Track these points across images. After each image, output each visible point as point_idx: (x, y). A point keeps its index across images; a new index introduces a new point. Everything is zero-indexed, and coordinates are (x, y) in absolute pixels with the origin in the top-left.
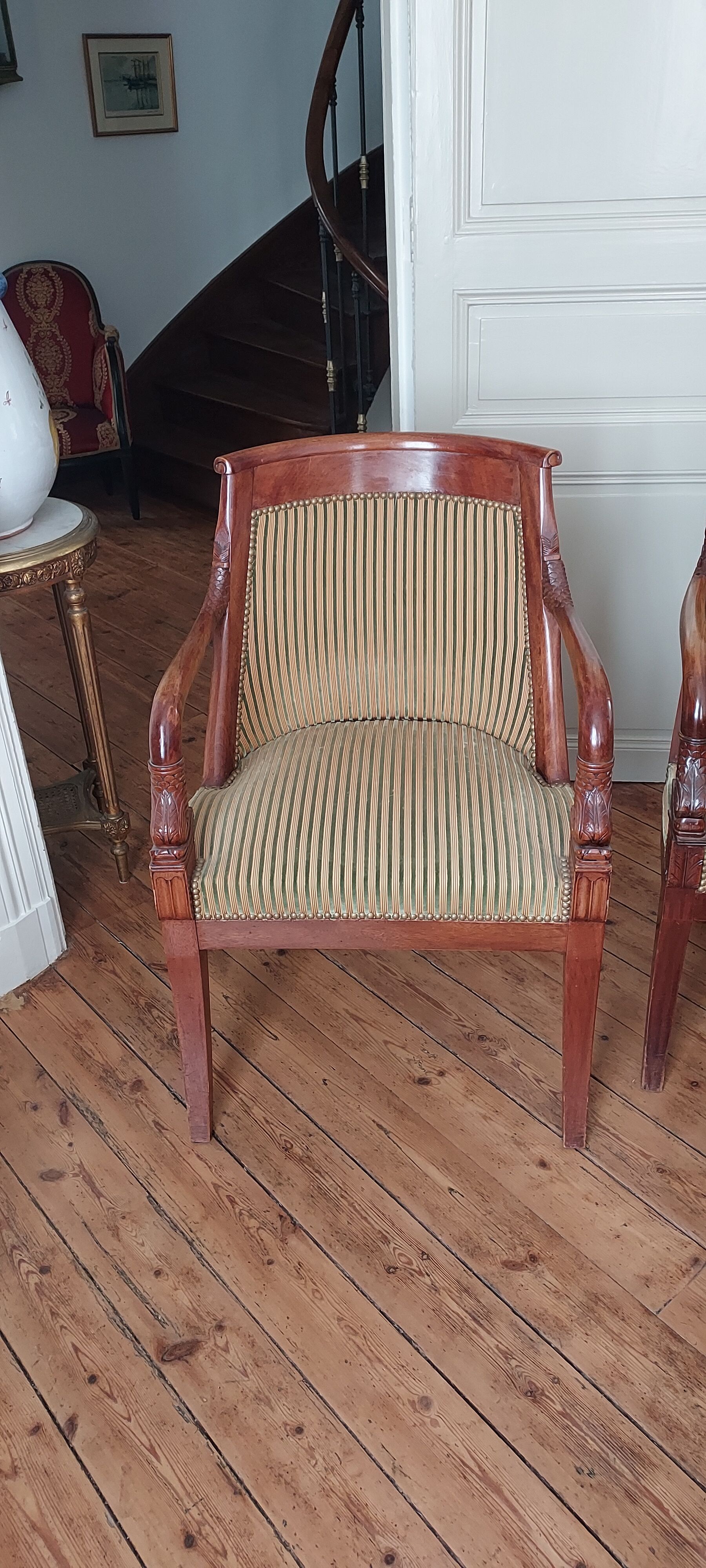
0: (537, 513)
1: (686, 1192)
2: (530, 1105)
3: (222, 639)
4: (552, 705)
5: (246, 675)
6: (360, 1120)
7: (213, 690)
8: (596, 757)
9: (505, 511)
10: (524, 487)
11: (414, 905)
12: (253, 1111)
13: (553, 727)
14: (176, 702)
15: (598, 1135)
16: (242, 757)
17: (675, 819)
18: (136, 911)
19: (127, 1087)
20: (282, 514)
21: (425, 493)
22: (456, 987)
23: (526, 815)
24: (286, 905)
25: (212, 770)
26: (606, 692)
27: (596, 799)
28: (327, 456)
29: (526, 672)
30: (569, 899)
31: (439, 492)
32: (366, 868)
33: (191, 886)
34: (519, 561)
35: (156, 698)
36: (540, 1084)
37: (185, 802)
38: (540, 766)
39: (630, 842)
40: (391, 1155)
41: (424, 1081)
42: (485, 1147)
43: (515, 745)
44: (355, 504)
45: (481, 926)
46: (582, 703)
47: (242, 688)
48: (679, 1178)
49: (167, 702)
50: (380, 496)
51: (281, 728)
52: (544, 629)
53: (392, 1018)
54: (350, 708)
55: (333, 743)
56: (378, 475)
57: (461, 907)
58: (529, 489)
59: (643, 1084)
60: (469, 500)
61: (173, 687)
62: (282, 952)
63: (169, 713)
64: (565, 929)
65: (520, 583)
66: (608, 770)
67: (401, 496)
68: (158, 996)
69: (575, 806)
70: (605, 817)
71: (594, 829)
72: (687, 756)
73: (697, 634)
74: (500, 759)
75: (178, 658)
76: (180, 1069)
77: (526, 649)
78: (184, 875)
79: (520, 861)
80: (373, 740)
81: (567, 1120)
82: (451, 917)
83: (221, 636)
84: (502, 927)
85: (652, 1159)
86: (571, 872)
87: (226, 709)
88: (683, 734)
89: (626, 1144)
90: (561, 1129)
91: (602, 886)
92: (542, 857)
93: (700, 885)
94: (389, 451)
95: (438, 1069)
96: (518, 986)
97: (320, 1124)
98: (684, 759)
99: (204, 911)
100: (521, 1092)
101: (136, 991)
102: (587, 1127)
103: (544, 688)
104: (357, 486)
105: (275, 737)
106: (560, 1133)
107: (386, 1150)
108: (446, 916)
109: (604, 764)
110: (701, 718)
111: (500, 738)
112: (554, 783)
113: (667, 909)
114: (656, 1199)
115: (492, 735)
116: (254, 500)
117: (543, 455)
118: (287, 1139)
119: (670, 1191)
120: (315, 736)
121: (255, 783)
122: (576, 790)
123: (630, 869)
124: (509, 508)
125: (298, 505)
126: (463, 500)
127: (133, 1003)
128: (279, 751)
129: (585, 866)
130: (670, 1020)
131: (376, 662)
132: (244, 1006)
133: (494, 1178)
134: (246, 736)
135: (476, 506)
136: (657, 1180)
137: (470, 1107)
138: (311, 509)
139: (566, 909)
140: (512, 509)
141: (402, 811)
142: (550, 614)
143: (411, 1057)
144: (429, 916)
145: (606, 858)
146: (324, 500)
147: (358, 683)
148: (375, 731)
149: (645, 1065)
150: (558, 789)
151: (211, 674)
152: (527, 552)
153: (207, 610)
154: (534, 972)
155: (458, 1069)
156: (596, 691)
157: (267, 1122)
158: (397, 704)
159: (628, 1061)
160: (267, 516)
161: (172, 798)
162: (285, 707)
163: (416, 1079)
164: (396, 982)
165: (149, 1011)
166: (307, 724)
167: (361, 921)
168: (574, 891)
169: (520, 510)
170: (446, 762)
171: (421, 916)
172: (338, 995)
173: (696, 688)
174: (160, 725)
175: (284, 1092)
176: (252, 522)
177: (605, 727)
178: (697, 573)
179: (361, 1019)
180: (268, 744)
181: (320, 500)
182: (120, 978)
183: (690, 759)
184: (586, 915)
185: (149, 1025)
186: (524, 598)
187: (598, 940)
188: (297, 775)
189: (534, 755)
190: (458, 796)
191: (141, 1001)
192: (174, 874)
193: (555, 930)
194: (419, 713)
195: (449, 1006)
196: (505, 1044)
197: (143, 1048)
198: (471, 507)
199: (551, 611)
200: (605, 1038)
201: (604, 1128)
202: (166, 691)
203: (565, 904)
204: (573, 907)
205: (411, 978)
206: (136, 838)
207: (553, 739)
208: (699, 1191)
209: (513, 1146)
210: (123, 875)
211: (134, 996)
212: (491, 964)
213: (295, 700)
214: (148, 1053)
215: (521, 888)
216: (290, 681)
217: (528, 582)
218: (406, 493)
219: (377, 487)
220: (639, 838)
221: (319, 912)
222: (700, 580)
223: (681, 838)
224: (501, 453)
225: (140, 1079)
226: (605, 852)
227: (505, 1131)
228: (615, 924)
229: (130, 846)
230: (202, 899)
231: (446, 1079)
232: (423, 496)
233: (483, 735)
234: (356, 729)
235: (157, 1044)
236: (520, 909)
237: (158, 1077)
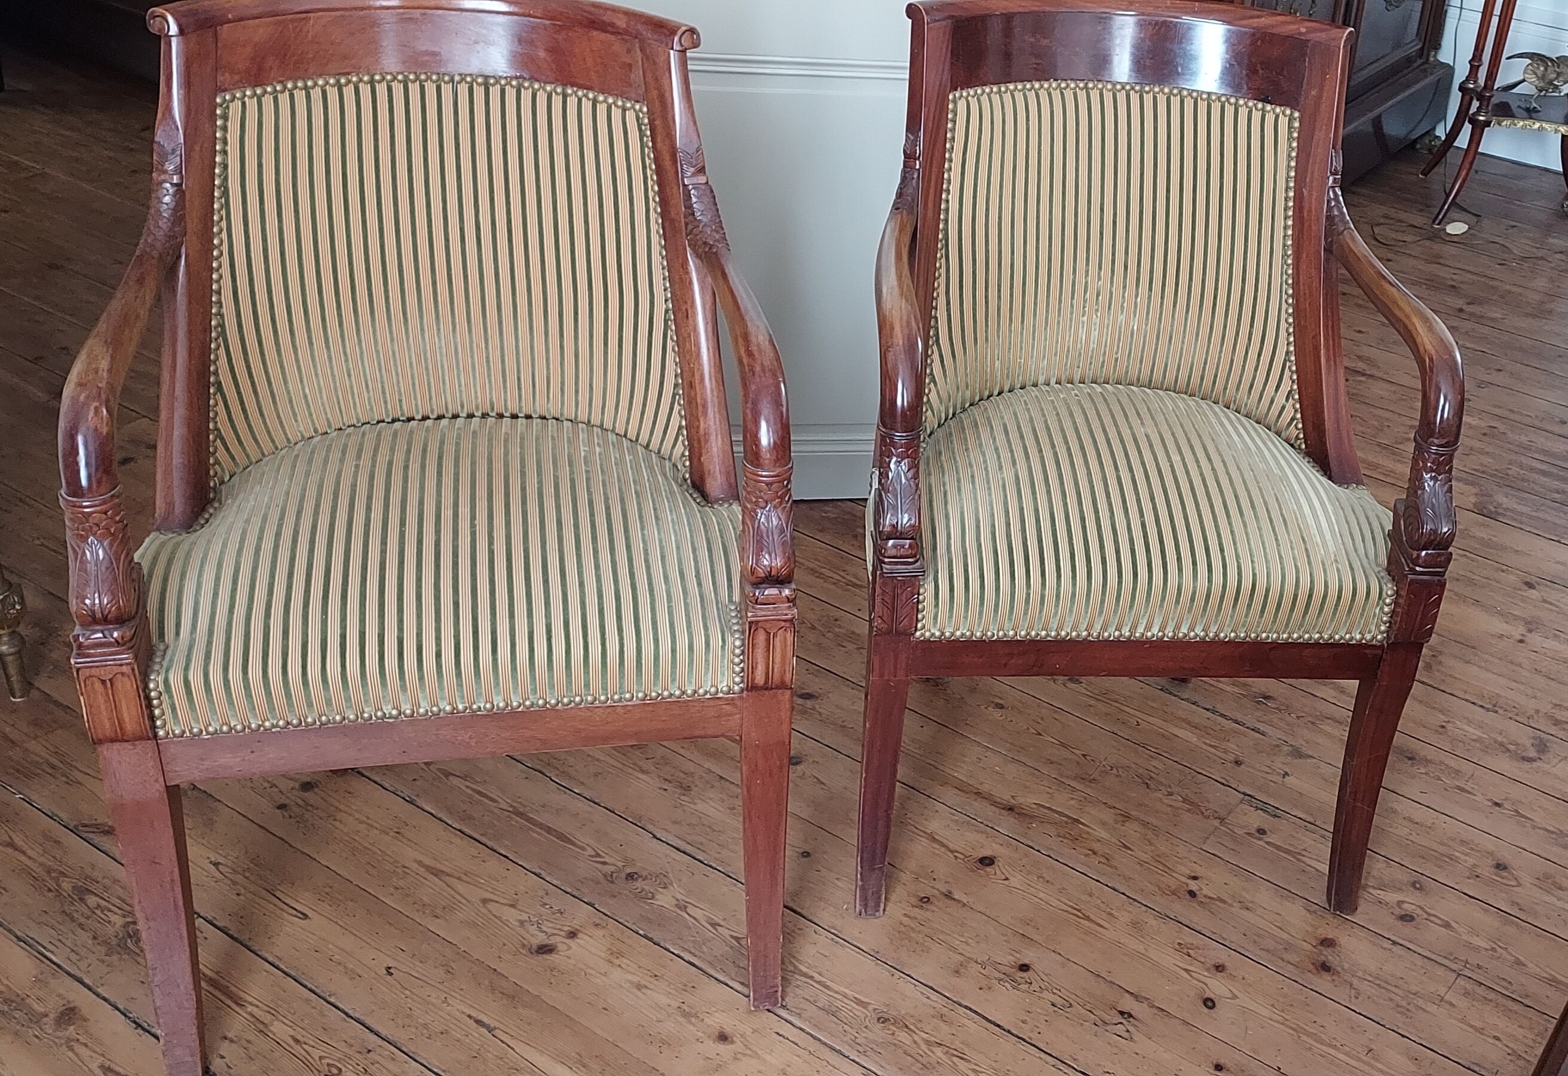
0: (670, 116)
1: (915, 1042)
2: (703, 960)
3: (176, 296)
4: (709, 391)
5: (222, 352)
6: (448, 1017)
7: (166, 376)
8: (767, 462)
9: (624, 110)
10: (649, 75)
11: (516, 688)
12: (272, 1028)
13: (712, 422)
14: (103, 396)
15: (798, 986)
16: (222, 482)
17: (879, 542)
18: (44, 743)
19: (49, 1021)
20: (268, 101)
21: (500, 77)
22: (590, 809)
23: (678, 548)
24: (310, 705)
25: (170, 505)
26: (777, 370)
27: (771, 519)
28: (338, 13)
29: (670, 344)
30: (742, 661)
31: (521, 77)
32: (438, 639)
33: (146, 687)
34: (650, 183)
35: (68, 391)
36: (716, 930)
37: (127, 554)
38: (696, 478)
39: (834, 584)
40: (499, 1061)
41: (545, 949)
42: (641, 1028)
43: (659, 451)
44: (390, 89)
45: (619, 709)
46: (745, 386)
47: (216, 373)
48: (907, 1027)
49: (87, 397)
50: (429, 78)
51: (286, 434)
52: (691, 283)
53: (494, 864)
54: (400, 401)
55: (375, 455)
56: (423, 46)
57: (587, 685)
58: (657, 79)
59: (858, 910)
60: (569, 91)
61: (97, 372)
62: (307, 786)
63: (91, 414)
64: (738, 703)
65: (653, 216)
66: (785, 480)
67: (462, 80)
68: (96, 874)
69: (743, 531)
70: (784, 544)
71: (772, 561)
72: (890, 457)
73: (896, 290)
74: (637, 470)
75: (102, 326)
76: (142, 982)
77: (667, 311)
78: (133, 670)
79: (670, 614)
80: (441, 448)
81: (755, 970)
82: (574, 701)
83: (174, 290)
84: (650, 708)
85: (871, 1008)
86: (743, 624)
87: (190, 405)
88: (885, 427)
89: (837, 992)
90: (748, 986)
91: (785, 638)
92: (703, 606)
93: (916, 630)
94: (440, 12)
95: (566, 928)
96: (682, 798)
97: (384, 1032)
98: (887, 460)
99: (169, 726)
100: (691, 945)
101: (54, 871)
102: (783, 978)
103: (696, 366)
104: (390, 62)
105: (277, 448)
106: (745, 990)
107: (490, 1055)
108: (566, 700)
109: (778, 470)
110: (905, 404)
111: (637, 440)
112: (717, 501)
113: (877, 666)
114: (877, 1059)
115: (625, 436)
116: (220, 78)
117: (673, 32)
118: (332, 1062)
119: (895, 1045)
120: (345, 446)
121: (247, 521)
122: (744, 509)
123: (836, 620)
124: (628, 105)
125: (296, 87)
126: (559, 90)
127: (50, 890)
128: (285, 469)
129: (762, 613)
130: (888, 817)
131: (439, 330)
132: (247, 874)
133: (654, 1068)
134: (227, 449)
135: (580, 100)
136: (878, 1032)
137: (617, 975)
138: (316, 94)
139: (738, 674)
140: (633, 107)
141: (491, 552)
142: (698, 261)
143: (525, 917)
144: (541, 702)
145: (789, 600)
146: (338, 81)
147: (411, 363)
148: (443, 436)
149: (860, 883)
150: (723, 510)
151: (159, 353)
152: (659, 171)
153: (148, 250)
154: (704, 775)
155: (597, 925)
156: (763, 371)
157: (297, 1041)
158: (476, 393)
159: (836, 881)
160: (244, 104)
161: (104, 549)
162: (291, 401)
163: (535, 947)
164: (496, 811)
165: (81, 899)
166: (330, 426)
167: (436, 719)
168: (748, 650)
169: (645, 109)
170: (556, 478)
171: (528, 703)
172: (405, 841)
173: (896, 365)
174: (76, 433)
175: (322, 994)
176: (218, 112)
177: (778, 420)
178: (896, 207)
179: (443, 872)
180: (265, 459)
181: (332, 81)
182: (24, 853)
183: (894, 459)
184: (766, 682)
185: (82, 920)
186: (660, 237)
187: (784, 714)
188: (317, 506)
189: (687, 463)
190: (576, 526)
191: (65, 885)
192: (116, 669)
193: (724, 706)
194: (512, 407)
195: (582, 838)
196: (665, 880)
197: (73, 957)
198: (572, 102)
199: (698, 256)
200: (806, 854)
201: (806, 975)
202: (84, 381)
203: (737, 669)
204: (749, 671)
205: (520, 803)
206: (36, 625)
207: (713, 438)
208: (933, 1039)
209: (682, 1020)
210: (16, 686)
211: (52, 878)
212: (643, 772)
213: (307, 391)
214: (83, 965)
215: (674, 651)
216: (297, 360)
217: (664, 214)
218: (471, 75)
219: (423, 65)
220: (848, 577)
221: (366, 710)
222: (899, 216)
223: (888, 567)
224: (612, 25)
225: (72, 1005)
226: (787, 592)
227: (668, 1001)
228: (817, 698)
229: (27, 639)
230: (165, 706)
231: (581, 942)
232: (497, 82)
233: (611, 437)
234: (411, 432)
235: (99, 948)
236: (673, 680)
237: (105, 999)
